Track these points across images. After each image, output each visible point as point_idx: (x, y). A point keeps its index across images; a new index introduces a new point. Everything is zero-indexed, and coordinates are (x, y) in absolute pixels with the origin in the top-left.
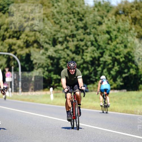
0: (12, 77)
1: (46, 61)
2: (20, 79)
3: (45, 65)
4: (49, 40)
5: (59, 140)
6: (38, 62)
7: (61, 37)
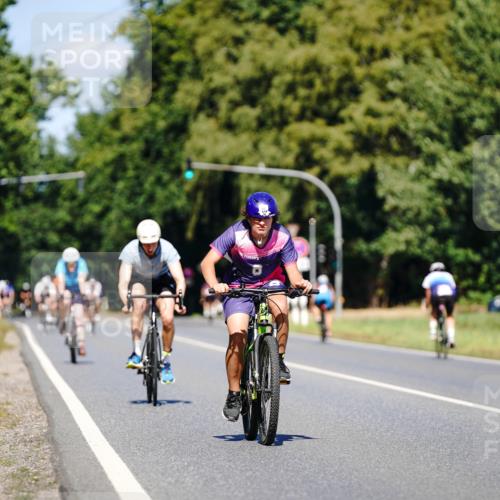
0: (309, 256)
1: (430, 199)
2: (339, 264)
3: (425, 213)
4: (441, 127)
5: (476, 477)
6: (403, 204)
7: (482, 116)
